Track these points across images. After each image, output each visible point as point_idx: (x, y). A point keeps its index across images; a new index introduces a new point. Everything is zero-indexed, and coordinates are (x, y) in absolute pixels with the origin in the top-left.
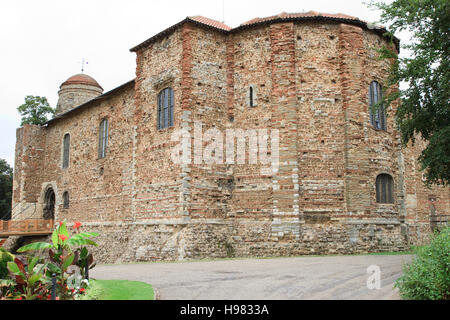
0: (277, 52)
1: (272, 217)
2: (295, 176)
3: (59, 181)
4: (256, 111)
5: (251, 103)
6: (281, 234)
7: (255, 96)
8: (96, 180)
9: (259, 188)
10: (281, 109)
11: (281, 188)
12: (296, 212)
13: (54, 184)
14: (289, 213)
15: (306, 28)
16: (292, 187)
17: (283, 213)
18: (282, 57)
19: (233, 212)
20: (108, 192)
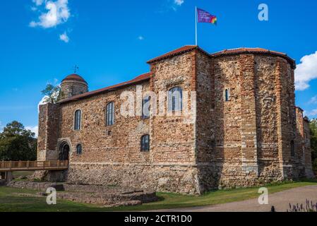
0: (244, 70)
1: (241, 162)
2: (255, 140)
3: (72, 138)
4: (229, 103)
5: (227, 98)
6: (248, 172)
7: (229, 95)
8: (106, 138)
9: (232, 146)
10: (247, 103)
11: (247, 146)
12: (256, 160)
13: (68, 139)
14: (252, 161)
15: (259, 57)
16: (254, 146)
17: (248, 160)
18: (247, 73)
19: (214, 159)
20: (116, 145)
